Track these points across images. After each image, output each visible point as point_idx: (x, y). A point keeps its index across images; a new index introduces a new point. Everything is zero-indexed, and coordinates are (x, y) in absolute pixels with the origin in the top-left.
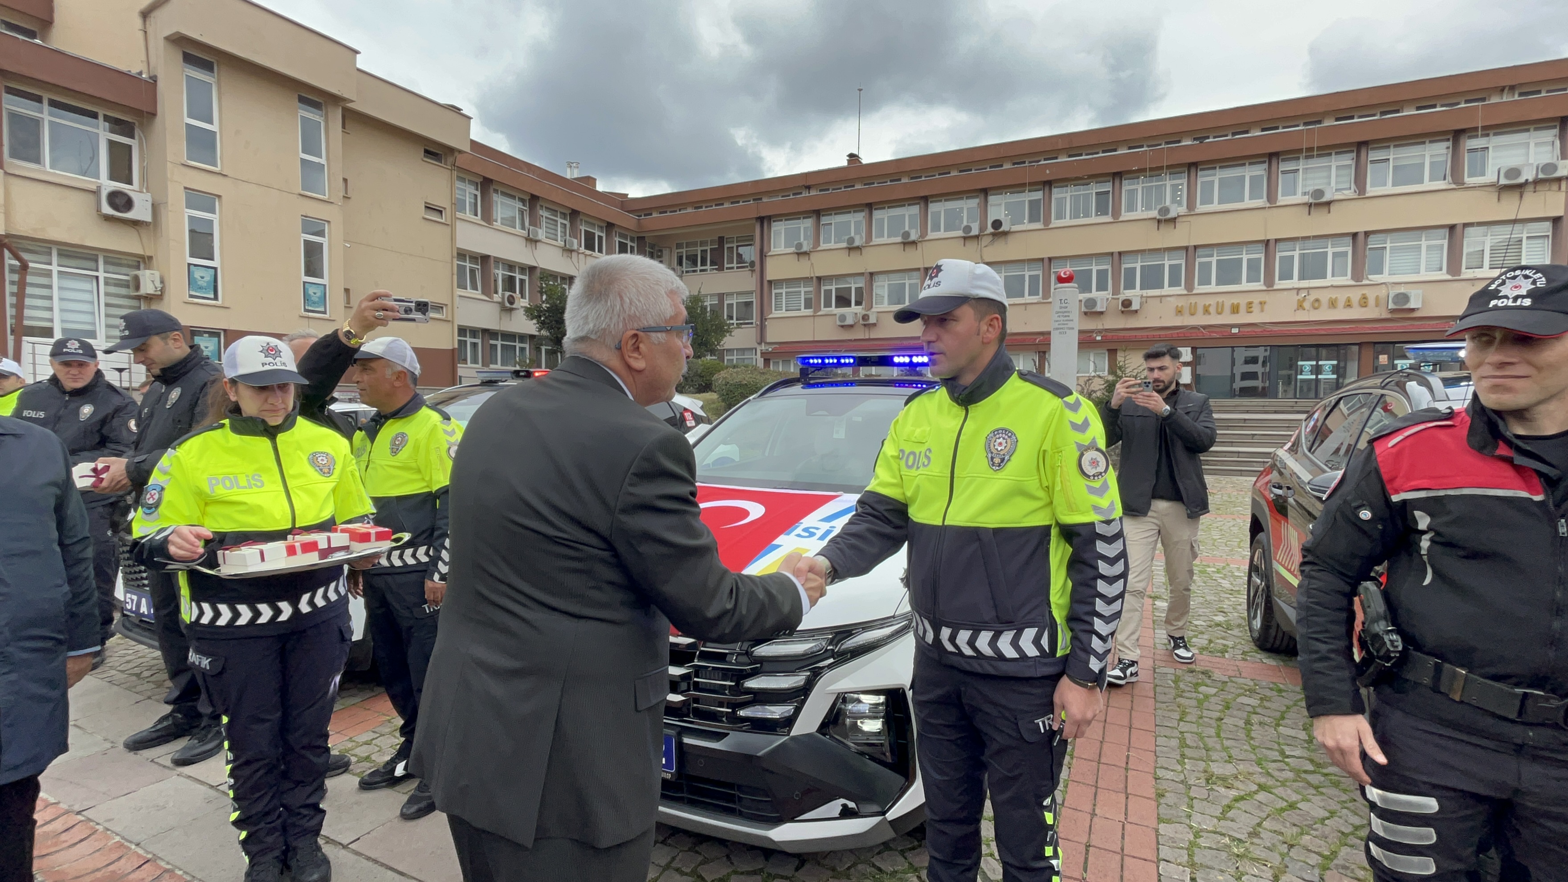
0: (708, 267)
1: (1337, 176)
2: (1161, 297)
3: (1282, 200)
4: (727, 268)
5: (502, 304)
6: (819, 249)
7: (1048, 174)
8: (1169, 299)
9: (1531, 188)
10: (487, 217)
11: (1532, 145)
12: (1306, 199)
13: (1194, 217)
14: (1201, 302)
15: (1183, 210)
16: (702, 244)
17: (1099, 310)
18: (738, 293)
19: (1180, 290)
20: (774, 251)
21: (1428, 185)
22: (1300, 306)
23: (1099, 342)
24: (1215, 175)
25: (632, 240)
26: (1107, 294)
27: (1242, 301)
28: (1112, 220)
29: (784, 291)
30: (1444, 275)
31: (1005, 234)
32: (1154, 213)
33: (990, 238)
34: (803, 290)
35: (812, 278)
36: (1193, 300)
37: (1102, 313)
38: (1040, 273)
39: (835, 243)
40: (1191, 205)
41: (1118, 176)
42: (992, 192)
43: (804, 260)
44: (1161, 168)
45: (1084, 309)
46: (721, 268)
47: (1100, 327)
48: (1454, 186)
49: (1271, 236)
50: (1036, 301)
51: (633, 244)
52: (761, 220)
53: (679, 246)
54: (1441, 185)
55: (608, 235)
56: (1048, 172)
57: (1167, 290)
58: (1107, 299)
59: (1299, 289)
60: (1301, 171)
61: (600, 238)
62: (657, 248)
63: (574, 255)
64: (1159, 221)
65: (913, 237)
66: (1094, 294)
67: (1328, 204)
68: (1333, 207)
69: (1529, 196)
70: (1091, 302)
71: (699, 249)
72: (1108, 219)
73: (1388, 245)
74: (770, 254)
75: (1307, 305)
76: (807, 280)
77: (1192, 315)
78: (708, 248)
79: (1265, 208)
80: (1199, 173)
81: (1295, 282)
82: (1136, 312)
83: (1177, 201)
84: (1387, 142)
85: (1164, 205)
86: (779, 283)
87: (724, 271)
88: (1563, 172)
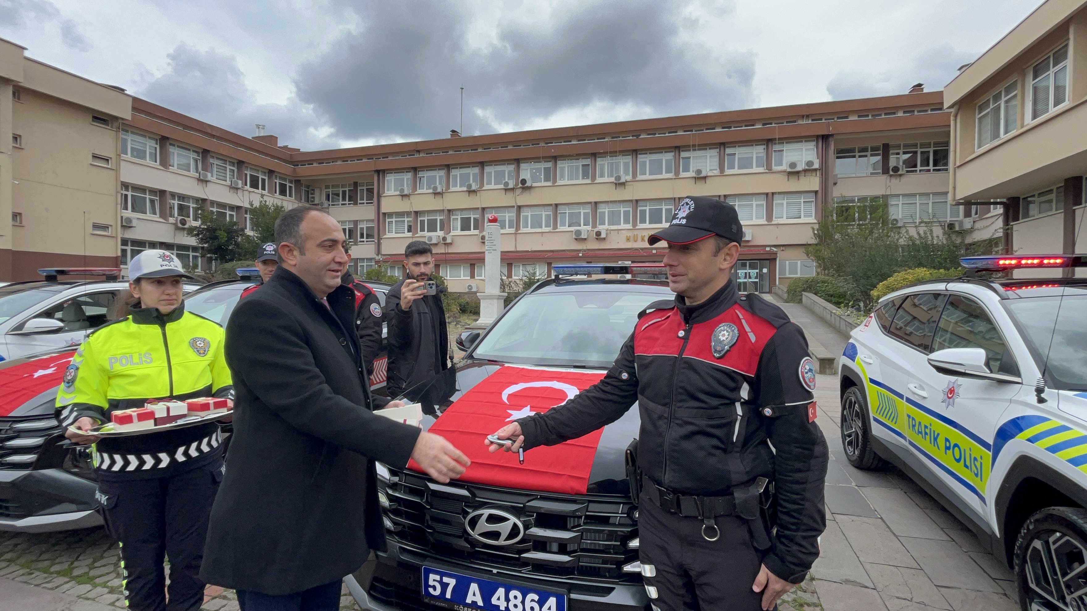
0: (347, 202)
1: (710, 162)
2: (618, 230)
3: (683, 175)
4: (360, 203)
5: (175, 224)
6: (416, 193)
7: (553, 152)
8: (622, 231)
9: (803, 174)
10: (165, 163)
11: (804, 150)
12: (693, 175)
13: (635, 182)
14: (640, 234)
15: (629, 178)
16: (343, 186)
17: (583, 237)
18: (367, 221)
19: (629, 226)
20: (387, 193)
21: (755, 170)
23: (581, 257)
24: (647, 158)
25: (291, 182)
26: (589, 228)
28: (591, 182)
29: (394, 220)
30: (763, 221)
31: (530, 188)
32: (613, 179)
33: (521, 190)
34: (406, 219)
35: (411, 212)
36: (636, 232)
37: (585, 239)
38: (551, 213)
39: (427, 189)
40: (634, 175)
41: (594, 155)
42: (522, 161)
43: (406, 200)
44: (615, 152)
45: (574, 237)
46: (356, 203)
47: (585, 248)
48: (767, 171)
49: (677, 196)
50: (548, 231)
51: (291, 185)
52: (378, 172)
53: (327, 187)
54: (761, 170)
55: (269, 178)
56: (553, 150)
57: (623, 226)
58: (588, 231)
60: (692, 158)
61: (263, 180)
62: (311, 188)
63: (239, 191)
64: (616, 184)
65: (474, 188)
66: (583, 228)
67: (705, 178)
68: (708, 180)
69: (802, 178)
70: (578, 233)
71: (341, 190)
72: (589, 181)
73: (737, 203)
74: (384, 195)
76: (408, 214)
77: (636, 241)
78: (347, 189)
79: (672, 179)
80: (639, 156)
82: (604, 239)
83: (626, 173)
84: (734, 144)
85: (619, 175)
86: (390, 215)
87: (358, 205)
88: (816, 166)
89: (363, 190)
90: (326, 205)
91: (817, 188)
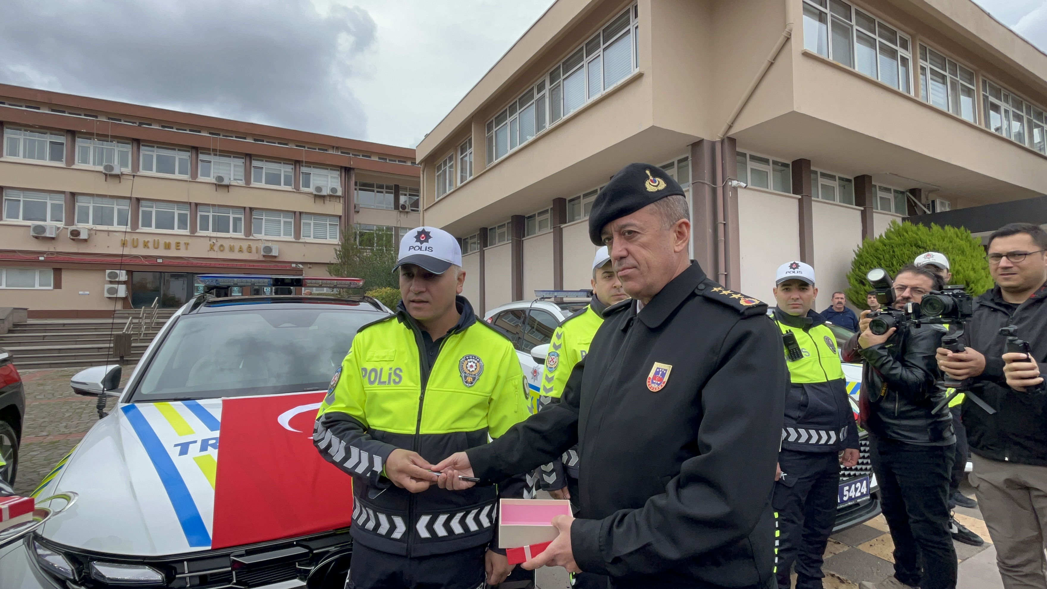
1: (234, 171)
2: (109, 232)
3: (201, 179)
8: (116, 233)
9: (328, 199)
11: (329, 178)
12: (214, 181)
13: (136, 177)
14: (142, 239)
15: (127, 170)
17: (48, 235)
19: (126, 228)
21: (283, 187)
22: (212, 248)
24: (154, 151)
26: (61, 225)
27: (173, 241)
28: (65, 166)
30: (291, 238)
32: (101, 168)
36: (135, 237)
37: (53, 239)
40: (136, 167)
41: (73, 134)
44: (106, 136)
47: (52, 249)
48: (295, 190)
49: (193, 200)
54: (289, 188)
57: (116, 227)
58: (58, 228)
59: (210, 237)
60: (212, 162)
64: (106, 175)
66: (48, 223)
67: (228, 186)
68: (231, 189)
69: (327, 202)
70: (40, 229)
72: (61, 165)
73: (264, 218)
75: (216, 248)
77: (136, 247)
79: (187, 181)
80: (142, 148)
82: (85, 240)
83: (124, 163)
84: (261, 157)
85: (112, 164)
88: (339, 193)
91: (340, 213)
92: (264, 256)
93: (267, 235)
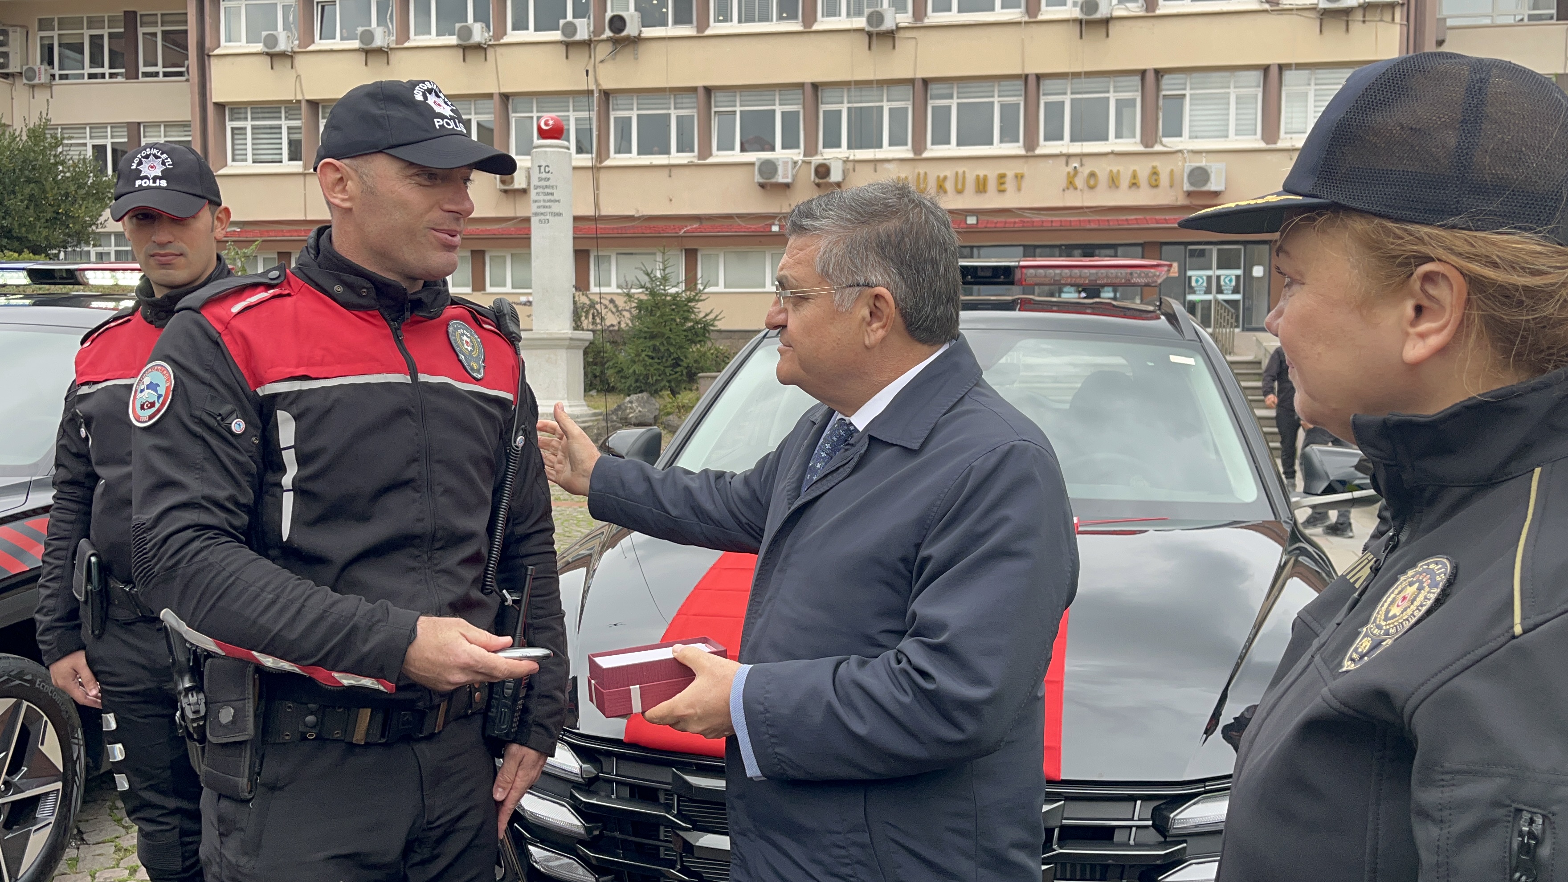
0: (106, 70)
2: (876, 162)
3: (1045, 12)
4: (146, 75)
6: (311, 48)
8: (887, 166)
9: (1358, 16)
12: (1076, 13)
13: (922, 32)
14: (934, 172)
15: (905, 18)
16: (93, 23)
17: (781, 180)
18: (168, 125)
19: (904, 152)
20: (225, 47)
21: (1235, 2)
22: (1071, 184)
26: (797, 154)
27: (991, 172)
28: (801, 29)
29: (248, 124)
30: (1257, 142)
31: (636, 41)
32: (860, 22)
33: (609, 47)
34: (284, 124)
35: (299, 102)
36: (921, 169)
37: (787, 186)
38: (694, 113)
40: (918, 12)
43: (283, 68)
45: (758, 178)
46: (132, 74)
48: (1267, 6)
49: (1032, 69)
50: (685, 162)
54: (1251, 3)
57: (888, 151)
58: (795, 163)
59: (1068, 156)
64: (870, 35)
65: (478, 37)
66: (779, 154)
67: (1106, 22)
68: (1114, 28)
69: (1357, 27)
70: (769, 168)
71: (87, 33)
72: (795, 26)
73: (1188, 92)
74: (218, 52)
75: (1079, 182)
76: (291, 107)
78: (105, 32)
79: (1019, 23)
81: (1065, 146)
83: (899, 4)
85: (879, 9)
86: (237, 109)
87: (141, 79)
89: (154, 35)
90: (44, 78)
92: (1189, 194)
93: (1196, 137)
